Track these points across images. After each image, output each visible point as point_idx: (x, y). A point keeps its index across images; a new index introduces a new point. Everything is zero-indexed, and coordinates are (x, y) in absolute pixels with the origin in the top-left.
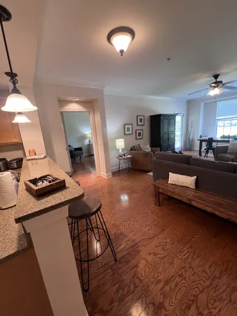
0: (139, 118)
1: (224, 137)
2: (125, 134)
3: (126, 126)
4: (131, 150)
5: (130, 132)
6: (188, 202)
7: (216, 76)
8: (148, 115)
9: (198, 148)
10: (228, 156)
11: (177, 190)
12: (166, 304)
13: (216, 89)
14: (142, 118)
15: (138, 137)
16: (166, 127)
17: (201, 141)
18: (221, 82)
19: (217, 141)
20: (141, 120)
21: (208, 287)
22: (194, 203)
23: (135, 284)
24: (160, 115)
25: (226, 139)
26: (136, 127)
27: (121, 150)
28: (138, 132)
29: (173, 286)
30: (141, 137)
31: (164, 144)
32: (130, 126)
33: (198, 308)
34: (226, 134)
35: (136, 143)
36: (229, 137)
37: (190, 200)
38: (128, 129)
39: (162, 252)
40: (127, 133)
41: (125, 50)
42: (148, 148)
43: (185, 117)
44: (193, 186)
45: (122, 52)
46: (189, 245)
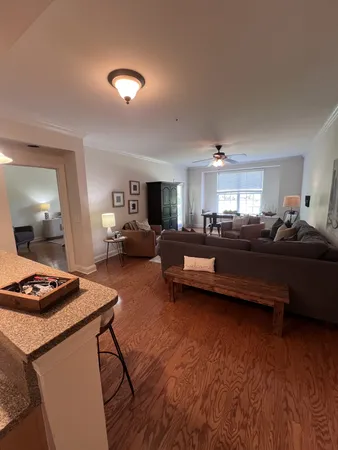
0: (133, 184)
1: (226, 212)
2: (114, 206)
3: (116, 195)
4: (124, 228)
5: (121, 203)
6: (210, 290)
7: (219, 147)
8: (144, 182)
9: (202, 225)
10: (234, 233)
11: (197, 277)
12: (211, 423)
13: (220, 161)
14: (137, 184)
15: (132, 211)
16: (167, 198)
17: (205, 217)
18: (223, 154)
19: (221, 217)
20: (135, 187)
21: (246, 382)
22: (217, 290)
23: (167, 415)
24: (160, 183)
25: (228, 215)
26: (128, 197)
27: (109, 229)
28: (131, 203)
29: (213, 397)
30: (135, 211)
31: (166, 220)
32: (121, 195)
33: (242, 410)
34: (228, 210)
35: (130, 219)
36: (230, 212)
37: (212, 287)
38: (119, 199)
39: (191, 360)
40: (116, 204)
41: (132, 97)
42: (146, 226)
43: (185, 188)
44: (212, 270)
45: (128, 99)
46: (218, 342)
